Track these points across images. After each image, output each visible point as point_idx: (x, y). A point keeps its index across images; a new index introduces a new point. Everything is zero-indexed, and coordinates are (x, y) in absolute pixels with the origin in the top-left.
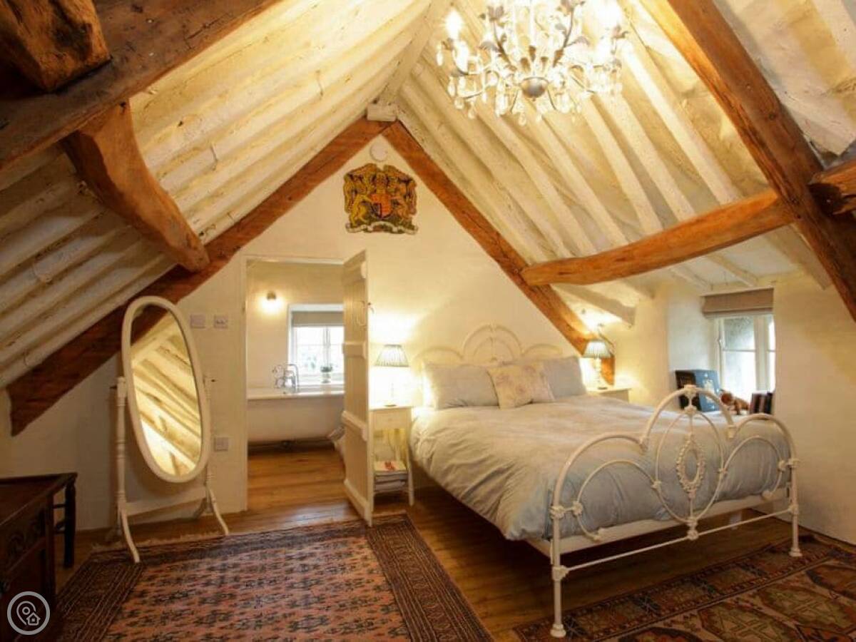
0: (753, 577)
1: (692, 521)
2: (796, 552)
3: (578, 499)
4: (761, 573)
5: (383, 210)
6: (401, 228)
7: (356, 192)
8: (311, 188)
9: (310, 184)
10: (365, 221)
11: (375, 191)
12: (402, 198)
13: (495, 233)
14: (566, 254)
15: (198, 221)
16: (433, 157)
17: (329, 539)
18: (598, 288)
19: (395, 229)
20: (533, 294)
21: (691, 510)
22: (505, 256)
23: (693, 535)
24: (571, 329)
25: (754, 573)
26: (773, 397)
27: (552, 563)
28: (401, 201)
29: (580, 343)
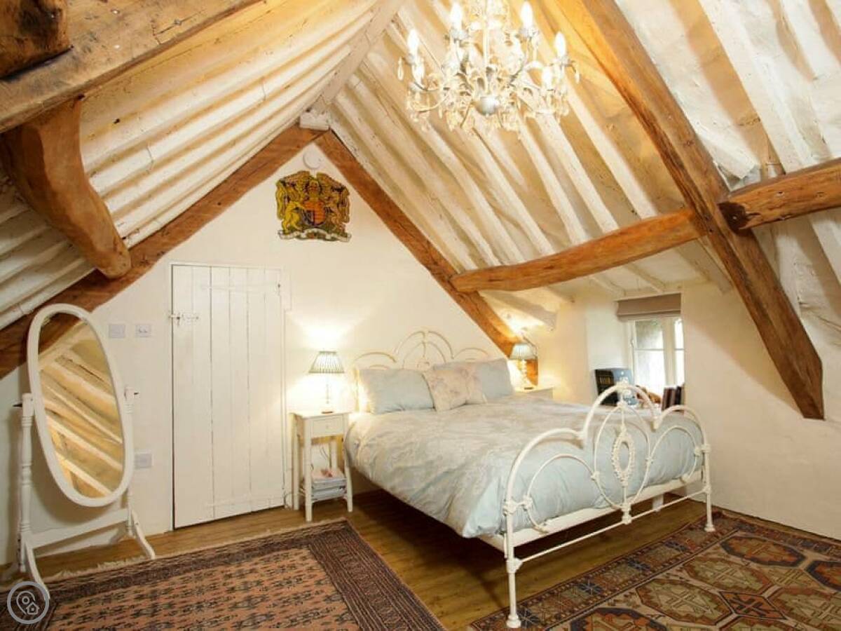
0: (678, 553)
1: (626, 508)
2: (710, 527)
3: (528, 493)
4: (685, 550)
5: (316, 217)
6: (333, 235)
7: (289, 200)
8: (243, 193)
9: (240, 189)
10: (298, 228)
11: (308, 199)
12: (336, 206)
13: (426, 242)
14: (495, 262)
15: (122, 224)
16: (365, 167)
17: (269, 553)
18: (522, 295)
19: (328, 237)
20: (462, 300)
21: (625, 496)
22: (436, 263)
23: (627, 519)
24: (499, 333)
25: (677, 549)
26: (682, 390)
27: (506, 556)
28: (334, 209)
29: (506, 347)
